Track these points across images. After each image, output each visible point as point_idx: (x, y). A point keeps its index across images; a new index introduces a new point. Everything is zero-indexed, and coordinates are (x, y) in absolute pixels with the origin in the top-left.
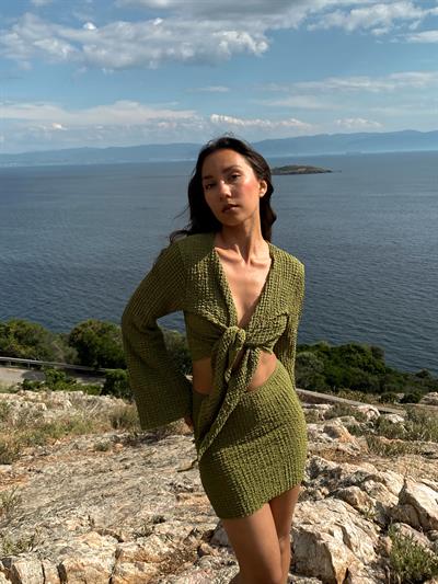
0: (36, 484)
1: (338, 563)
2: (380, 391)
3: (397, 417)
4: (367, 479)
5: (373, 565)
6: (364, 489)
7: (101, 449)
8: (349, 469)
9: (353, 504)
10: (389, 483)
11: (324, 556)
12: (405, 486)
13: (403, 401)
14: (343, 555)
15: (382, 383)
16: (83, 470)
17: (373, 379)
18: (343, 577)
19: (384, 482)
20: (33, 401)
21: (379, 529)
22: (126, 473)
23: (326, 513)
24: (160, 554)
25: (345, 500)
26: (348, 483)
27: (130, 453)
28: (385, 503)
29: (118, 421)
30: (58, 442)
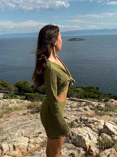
0: (7, 124)
1: (87, 144)
2: (98, 99)
3: (103, 105)
4: (95, 122)
5: (97, 144)
6: (94, 124)
7: (24, 114)
8: (90, 119)
9: (91, 128)
10: (101, 123)
11: (84, 142)
12: (105, 123)
13: (104, 101)
14: (89, 141)
15: (99, 97)
16: (20, 120)
17: (97, 95)
18: (89, 147)
19: (99, 122)
20: (6, 102)
21: (98, 135)
22: (31, 121)
23: (84, 130)
24: (40, 142)
25: (89, 127)
26: (90, 123)
27: (32, 115)
28: (99, 128)
29: (29, 107)
30: (13, 113)
